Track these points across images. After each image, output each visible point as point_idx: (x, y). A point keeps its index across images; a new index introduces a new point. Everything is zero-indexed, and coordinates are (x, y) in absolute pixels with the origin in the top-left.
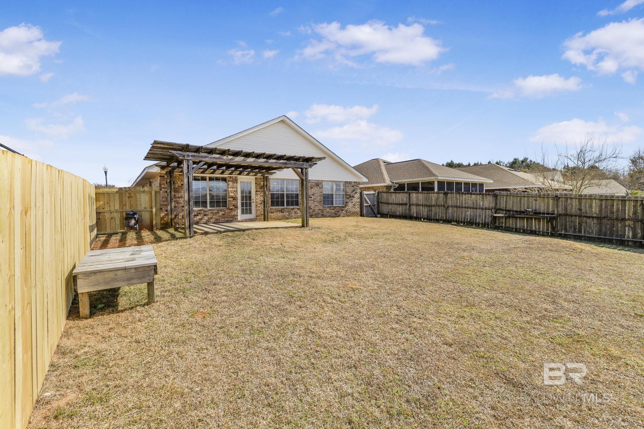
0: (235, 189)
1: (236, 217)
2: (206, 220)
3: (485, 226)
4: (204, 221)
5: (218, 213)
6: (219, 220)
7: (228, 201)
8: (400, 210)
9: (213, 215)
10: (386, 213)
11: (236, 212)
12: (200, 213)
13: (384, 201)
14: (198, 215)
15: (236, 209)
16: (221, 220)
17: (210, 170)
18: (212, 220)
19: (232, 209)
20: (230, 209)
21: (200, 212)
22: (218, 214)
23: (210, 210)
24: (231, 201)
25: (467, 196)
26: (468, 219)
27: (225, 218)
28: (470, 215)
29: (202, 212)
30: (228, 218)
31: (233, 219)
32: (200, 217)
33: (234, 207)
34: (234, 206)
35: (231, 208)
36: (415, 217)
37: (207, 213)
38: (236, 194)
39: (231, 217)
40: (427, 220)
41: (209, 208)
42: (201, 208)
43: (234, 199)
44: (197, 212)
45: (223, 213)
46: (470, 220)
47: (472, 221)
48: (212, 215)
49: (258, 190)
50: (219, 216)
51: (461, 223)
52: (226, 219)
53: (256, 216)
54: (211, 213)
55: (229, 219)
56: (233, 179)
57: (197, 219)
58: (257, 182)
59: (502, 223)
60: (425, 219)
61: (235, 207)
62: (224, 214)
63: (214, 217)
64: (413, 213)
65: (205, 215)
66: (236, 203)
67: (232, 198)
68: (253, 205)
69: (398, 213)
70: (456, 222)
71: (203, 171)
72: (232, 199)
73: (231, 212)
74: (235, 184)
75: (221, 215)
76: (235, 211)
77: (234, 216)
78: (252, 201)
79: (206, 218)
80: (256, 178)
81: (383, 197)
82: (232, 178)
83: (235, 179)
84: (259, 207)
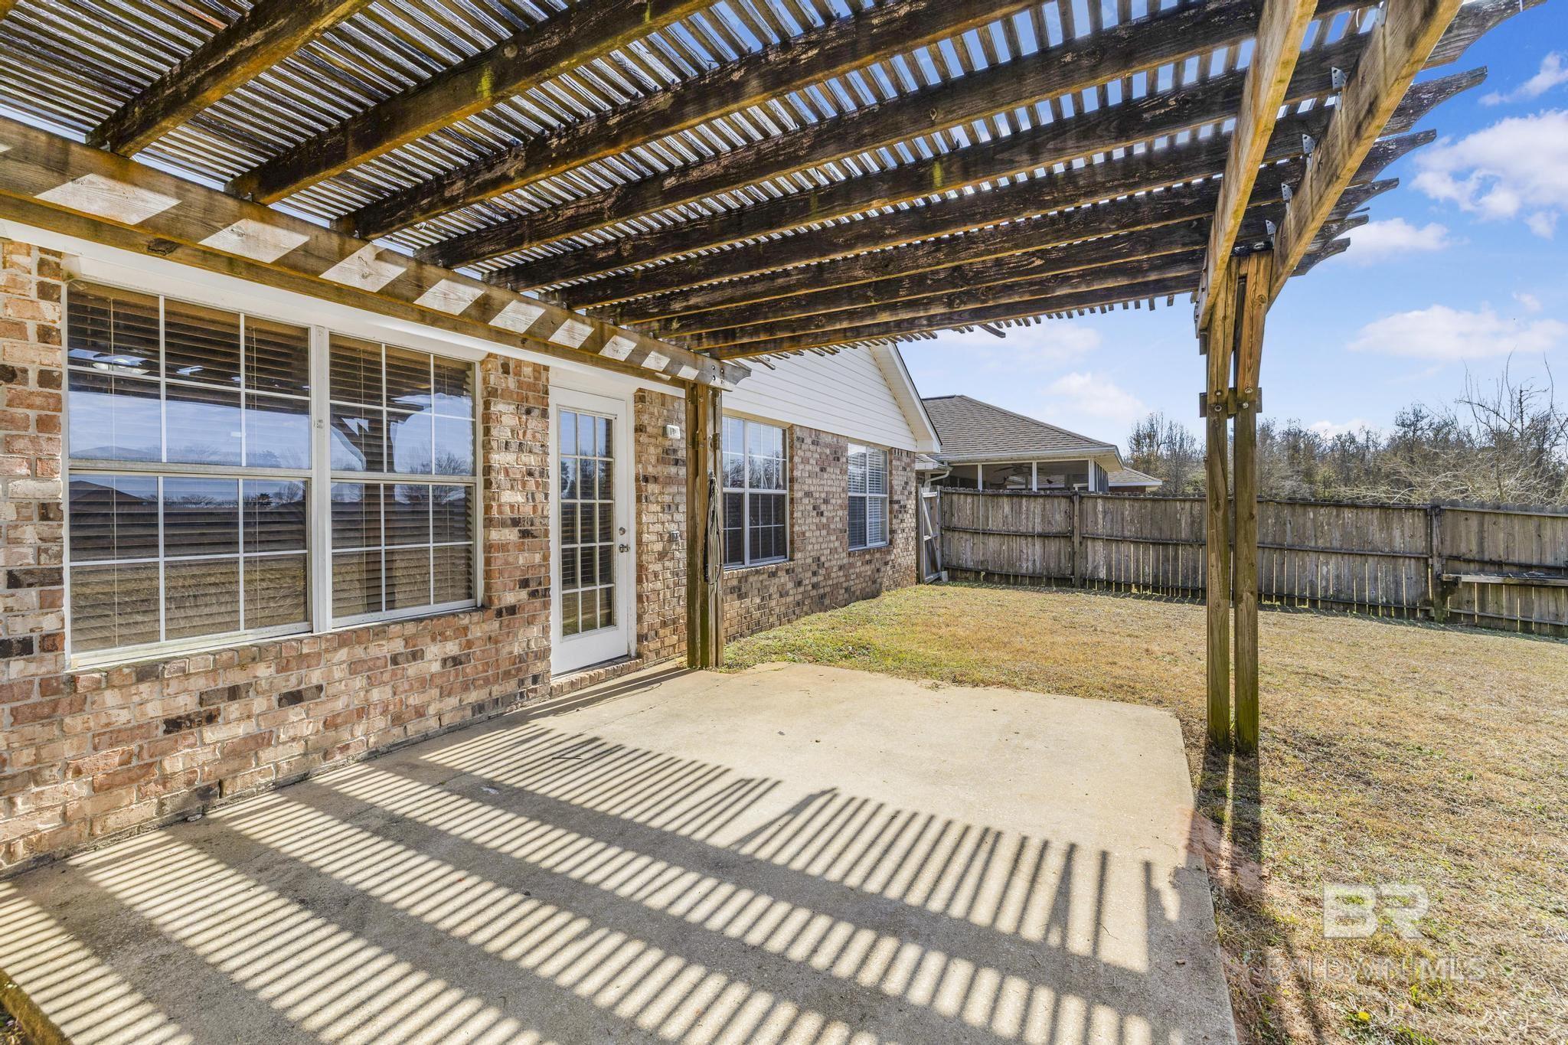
0: (532, 460)
1: (539, 667)
2: (298, 748)
3: (1398, 611)
4: (281, 757)
5: (416, 656)
6: (420, 713)
7: (488, 548)
8: (1032, 555)
9: (371, 683)
10: (970, 565)
11: (535, 631)
12: (233, 693)
13: (965, 523)
14: (211, 719)
15: (538, 602)
16: (432, 710)
17: (380, 257)
18: (359, 730)
19: (512, 610)
20: (499, 613)
21: (237, 678)
22: (413, 669)
23: (343, 640)
24: (503, 547)
25: (1322, 511)
26: (1326, 589)
27: (466, 688)
28: (1338, 577)
29: (263, 671)
30: (487, 681)
31: (521, 682)
32: (241, 730)
33: (523, 594)
34: (524, 583)
35: (510, 598)
36: (1100, 581)
37: (316, 677)
38: (540, 497)
39: (507, 674)
40: (1156, 589)
41: (326, 620)
42: (245, 637)
43: (525, 534)
44: (200, 684)
45: (452, 648)
46: (1339, 591)
47: (1343, 596)
48: (359, 682)
49: (651, 470)
50: (424, 683)
51: (1302, 600)
52: (474, 696)
53: (641, 638)
54: (354, 667)
55: (497, 690)
56: (520, 385)
57: (203, 755)
58: (645, 419)
59: (1470, 602)
60: (1146, 587)
61: (533, 594)
62: (456, 661)
63: (376, 695)
64: (1096, 568)
65: (294, 698)
66: (538, 558)
67: (515, 522)
68: (624, 566)
69: (1026, 567)
70: (1280, 598)
71: (305, 249)
72: (511, 535)
73: (511, 633)
74: (533, 423)
75: (436, 667)
76: (530, 622)
77: (521, 659)
78: (619, 540)
79: (301, 723)
80: (641, 397)
81: (959, 510)
82: (518, 374)
83: (533, 387)
84: (656, 574)
